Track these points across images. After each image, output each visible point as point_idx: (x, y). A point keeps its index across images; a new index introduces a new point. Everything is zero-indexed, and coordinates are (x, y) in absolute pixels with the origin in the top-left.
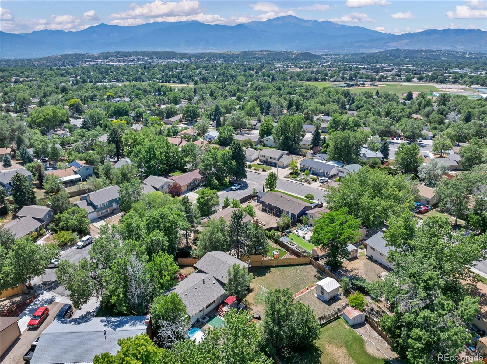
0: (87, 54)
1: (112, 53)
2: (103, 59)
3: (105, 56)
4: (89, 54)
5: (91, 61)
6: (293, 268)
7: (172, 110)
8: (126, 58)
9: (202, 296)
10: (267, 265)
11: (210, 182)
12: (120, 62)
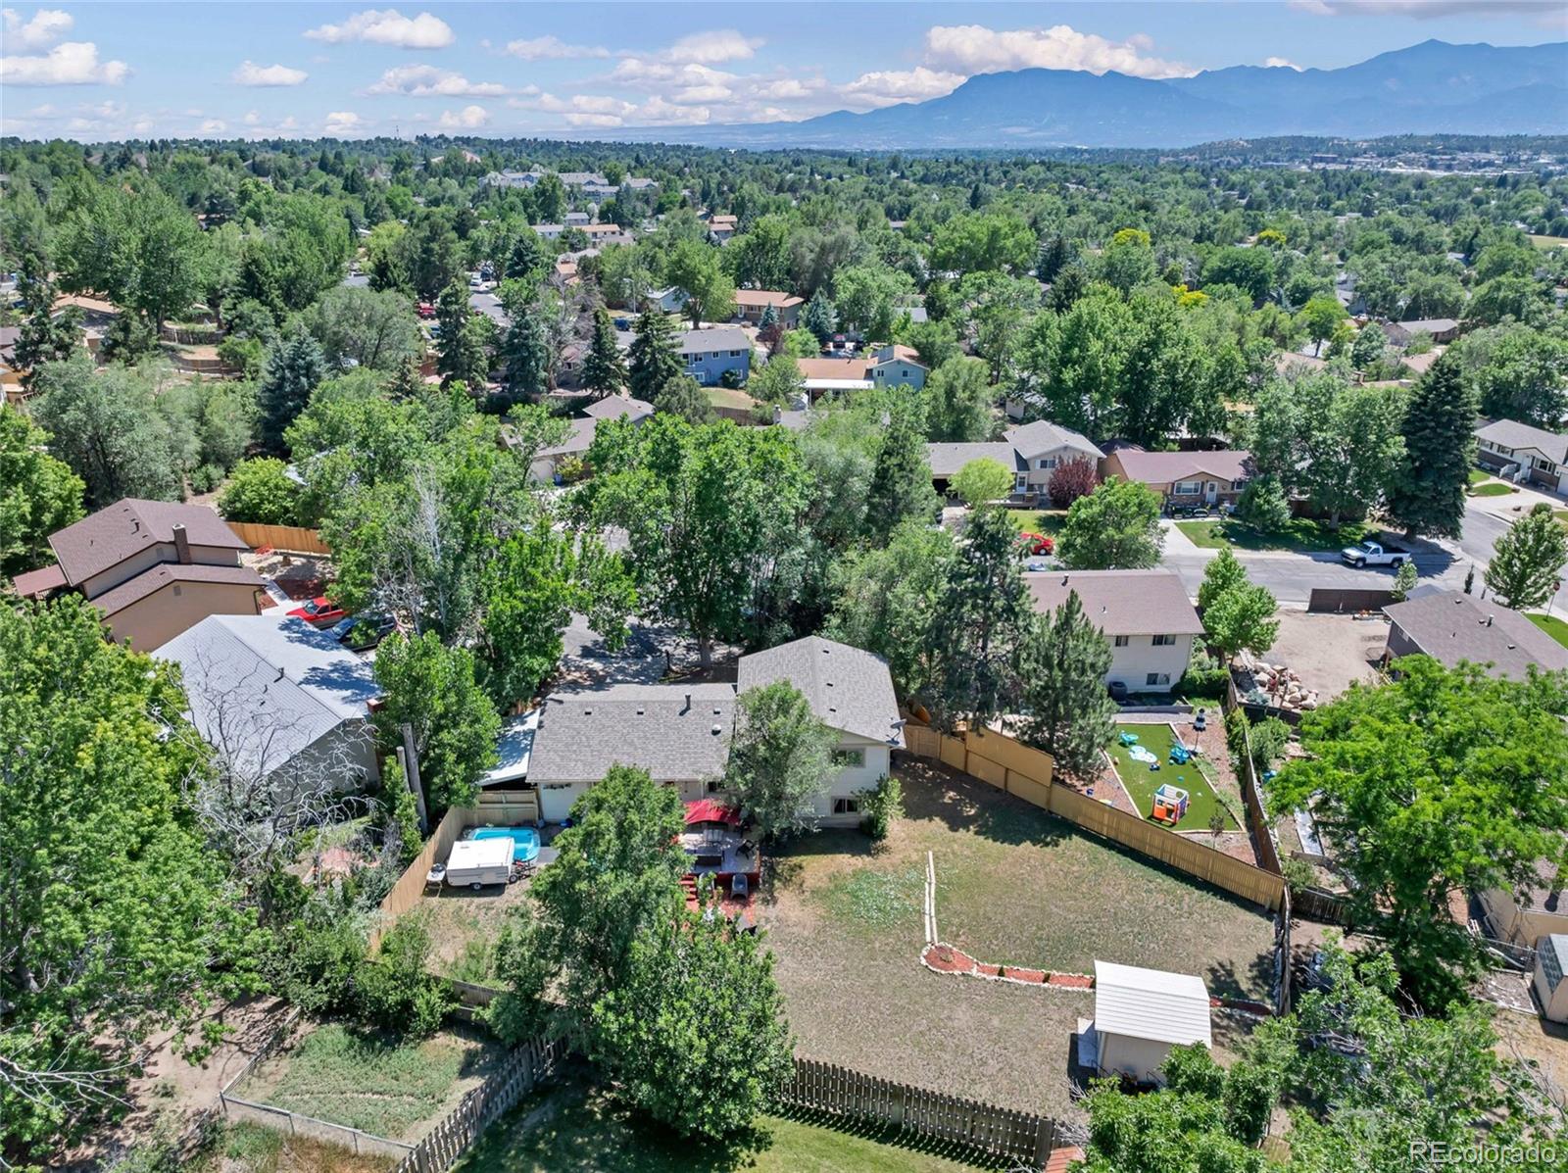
0: (1333, 139)
1: (1425, 139)
2: (1380, 155)
3: (1388, 149)
4: (1340, 139)
5: (1334, 160)
6: (1169, 883)
7: (1437, 295)
8: (1461, 156)
9: (631, 744)
10: (1070, 816)
11: (1252, 499)
12: (1433, 166)
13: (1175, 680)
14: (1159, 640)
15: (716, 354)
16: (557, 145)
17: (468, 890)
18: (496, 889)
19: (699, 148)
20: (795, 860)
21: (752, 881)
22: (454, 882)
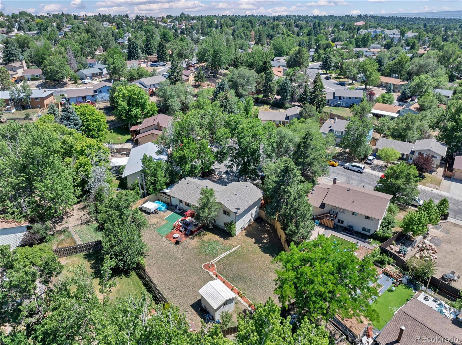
13: (372, 232)
14: (367, 218)
15: (350, 98)
16: (404, 18)
17: (145, 212)
18: (149, 213)
19: (459, 20)
20: (207, 232)
21: (192, 233)
22: (143, 209)
